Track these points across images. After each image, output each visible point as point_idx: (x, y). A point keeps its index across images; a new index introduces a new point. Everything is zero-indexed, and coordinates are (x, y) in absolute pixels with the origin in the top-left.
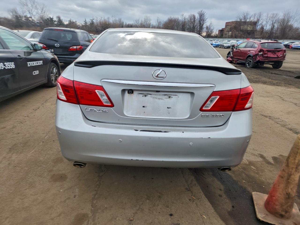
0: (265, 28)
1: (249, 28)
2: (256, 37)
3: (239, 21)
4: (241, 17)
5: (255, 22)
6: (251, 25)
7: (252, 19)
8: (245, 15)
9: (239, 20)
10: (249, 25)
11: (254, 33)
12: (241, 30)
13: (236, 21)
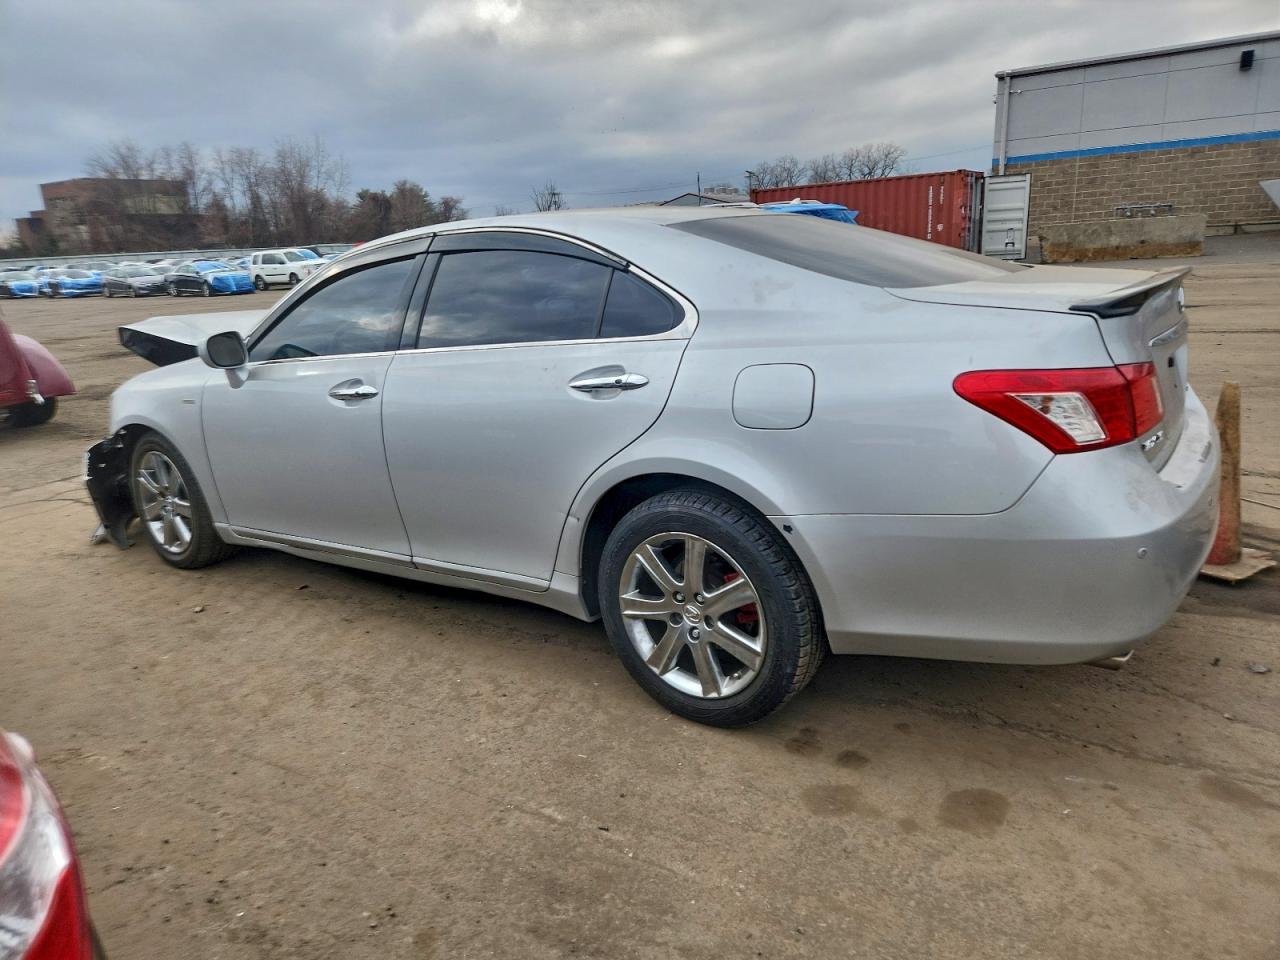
0: (228, 203)
1: (164, 207)
2: (208, 240)
3: (104, 180)
4: (111, 163)
5: (180, 182)
6: (166, 193)
7: (161, 171)
8: (123, 151)
9: (102, 175)
10: (158, 195)
11: (194, 226)
12: (131, 218)
13: (93, 180)
